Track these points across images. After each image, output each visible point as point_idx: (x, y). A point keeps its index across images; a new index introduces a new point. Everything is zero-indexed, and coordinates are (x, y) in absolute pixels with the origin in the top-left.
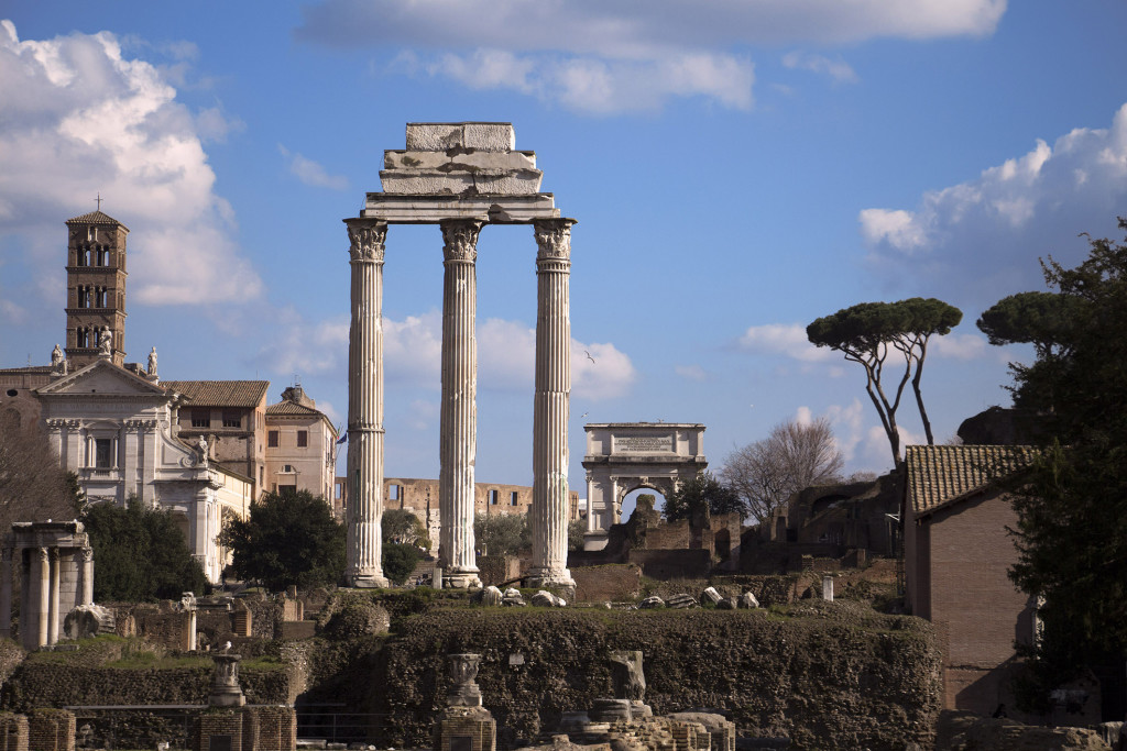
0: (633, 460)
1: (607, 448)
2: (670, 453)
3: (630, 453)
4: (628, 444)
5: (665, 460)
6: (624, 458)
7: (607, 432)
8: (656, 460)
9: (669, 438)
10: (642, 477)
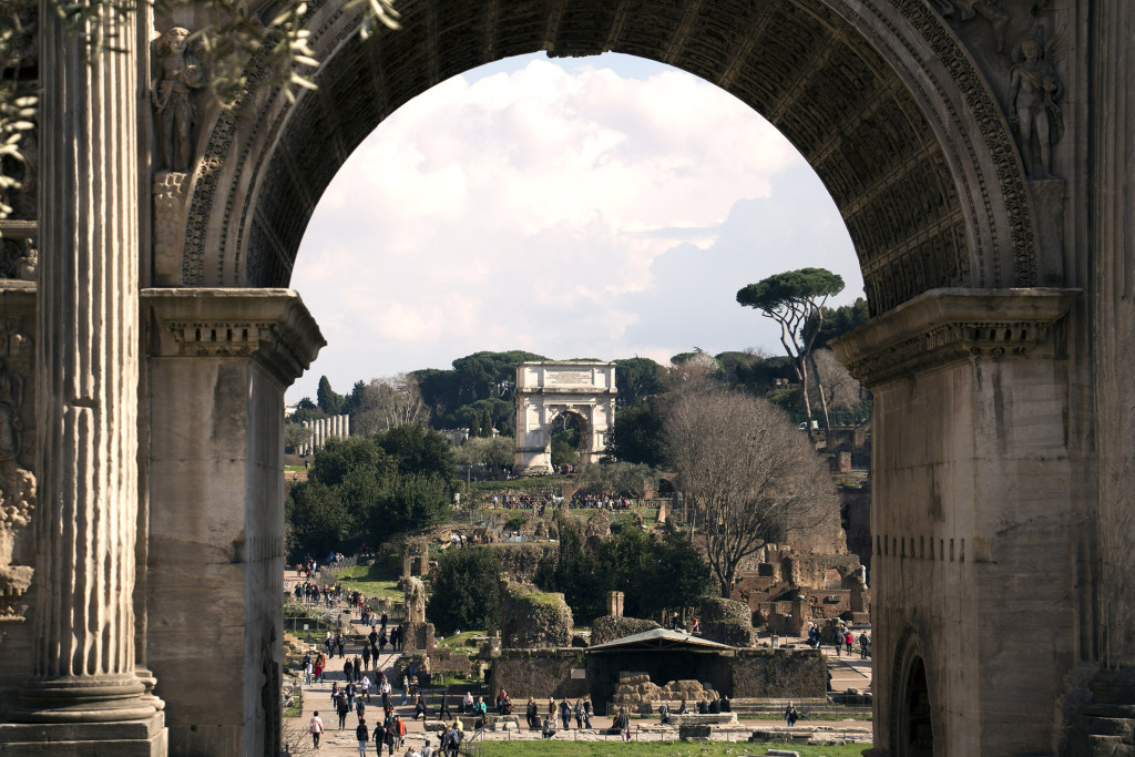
0: (562, 391)
1: (541, 382)
2: (589, 385)
3: (558, 385)
4: (557, 377)
5: (586, 391)
6: (555, 389)
7: (539, 369)
8: (579, 391)
9: (589, 374)
10: (568, 404)
